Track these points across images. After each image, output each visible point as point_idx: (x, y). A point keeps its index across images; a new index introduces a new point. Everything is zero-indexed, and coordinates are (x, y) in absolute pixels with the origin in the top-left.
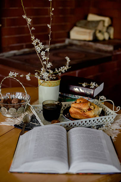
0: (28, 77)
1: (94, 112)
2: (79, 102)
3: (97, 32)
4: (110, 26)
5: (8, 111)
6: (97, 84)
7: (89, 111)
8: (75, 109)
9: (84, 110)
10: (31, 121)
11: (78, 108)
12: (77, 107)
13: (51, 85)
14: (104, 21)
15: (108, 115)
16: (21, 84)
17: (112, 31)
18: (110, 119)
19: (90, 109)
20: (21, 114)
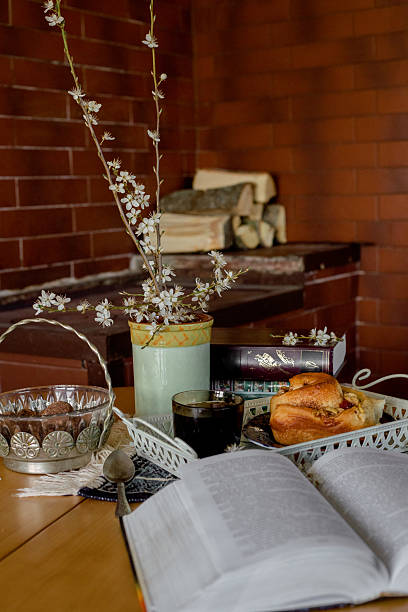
0: (104, 314)
1: (365, 412)
2: (301, 386)
3: (237, 221)
4: (273, 201)
5: (41, 446)
6: (332, 333)
7: (345, 409)
8: (296, 411)
9: (328, 409)
10: (137, 474)
11: (303, 406)
12: (298, 402)
13: (187, 339)
14: (253, 186)
15: (398, 419)
16: (82, 337)
17: (280, 216)
18: (400, 436)
19: (346, 405)
20: (86, 458)
